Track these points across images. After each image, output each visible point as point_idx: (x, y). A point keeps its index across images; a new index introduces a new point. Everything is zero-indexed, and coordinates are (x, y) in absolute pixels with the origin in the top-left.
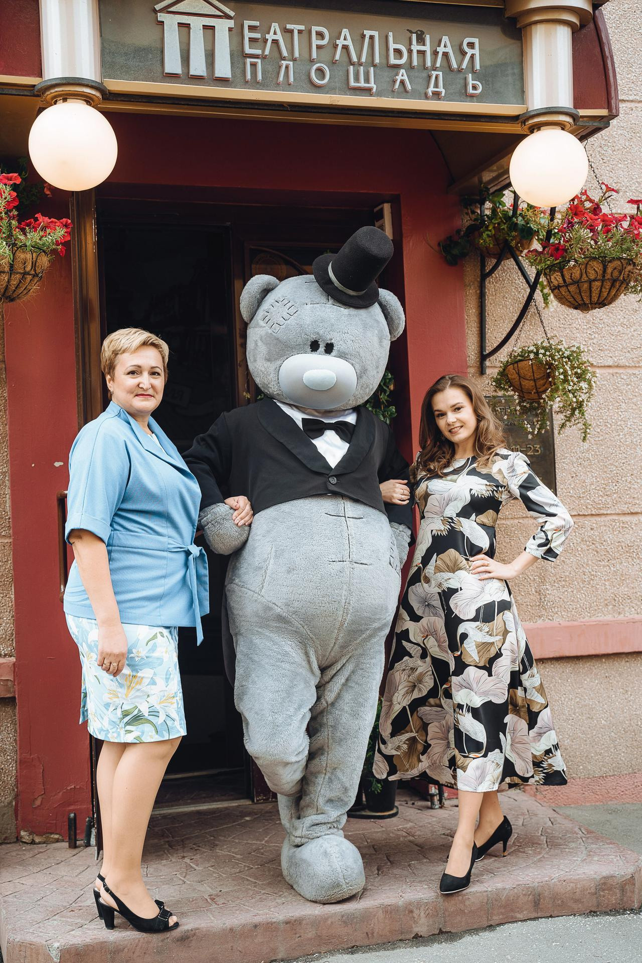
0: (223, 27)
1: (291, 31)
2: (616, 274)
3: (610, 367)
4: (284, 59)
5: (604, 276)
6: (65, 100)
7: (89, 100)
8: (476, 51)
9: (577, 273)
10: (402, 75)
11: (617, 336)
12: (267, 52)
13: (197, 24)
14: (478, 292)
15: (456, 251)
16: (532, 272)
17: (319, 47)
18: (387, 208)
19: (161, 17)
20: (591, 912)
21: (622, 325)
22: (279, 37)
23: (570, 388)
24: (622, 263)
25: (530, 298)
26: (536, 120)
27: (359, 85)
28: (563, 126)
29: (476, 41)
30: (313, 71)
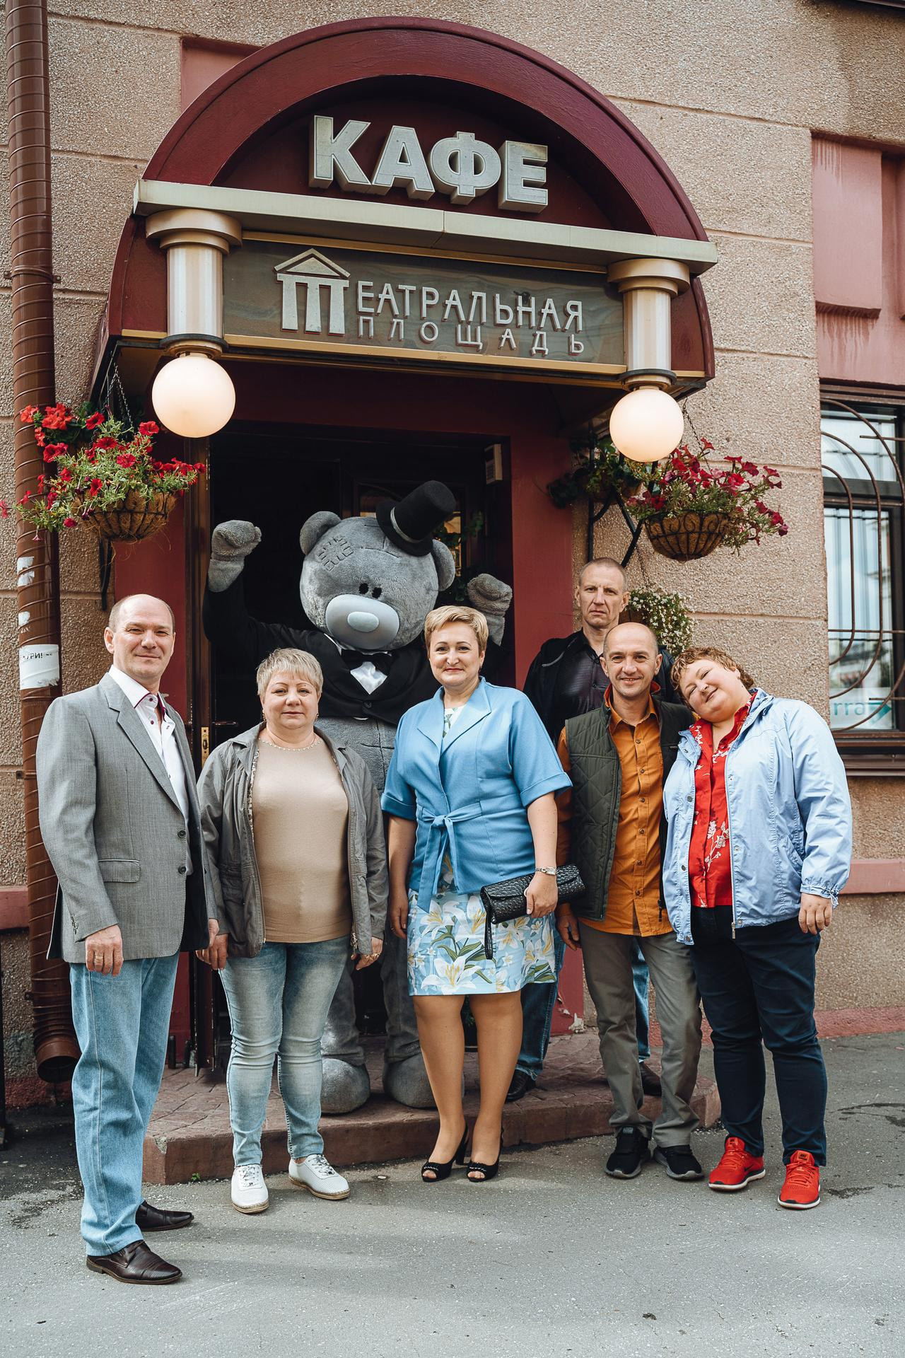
0: (338, 287)
1: (403, 291)
2: (712, 527)
3: (715, 614)
4: (395, 317)
5: (701, 529)
6: (188, 354)
7: (210, 354)
8: (579, 313)
9: (675, 525)
10: (508, 334)
11: (723, 583)
12: (379, 311)
13: (314, 284)
14: (586, 534)
15: (564, 495)
16: (635, 523)
17: (428, 306)
18: (497, 449)
19: (280, 277)
21: (729, 572)
22: (391, 297)
23: (665, 635)
24: (718, 516)
25: (634, 544)
26: (635, 380)
27: (466, 342)
28: (661, 387)
29: (579, 304)
30: (423, 329)
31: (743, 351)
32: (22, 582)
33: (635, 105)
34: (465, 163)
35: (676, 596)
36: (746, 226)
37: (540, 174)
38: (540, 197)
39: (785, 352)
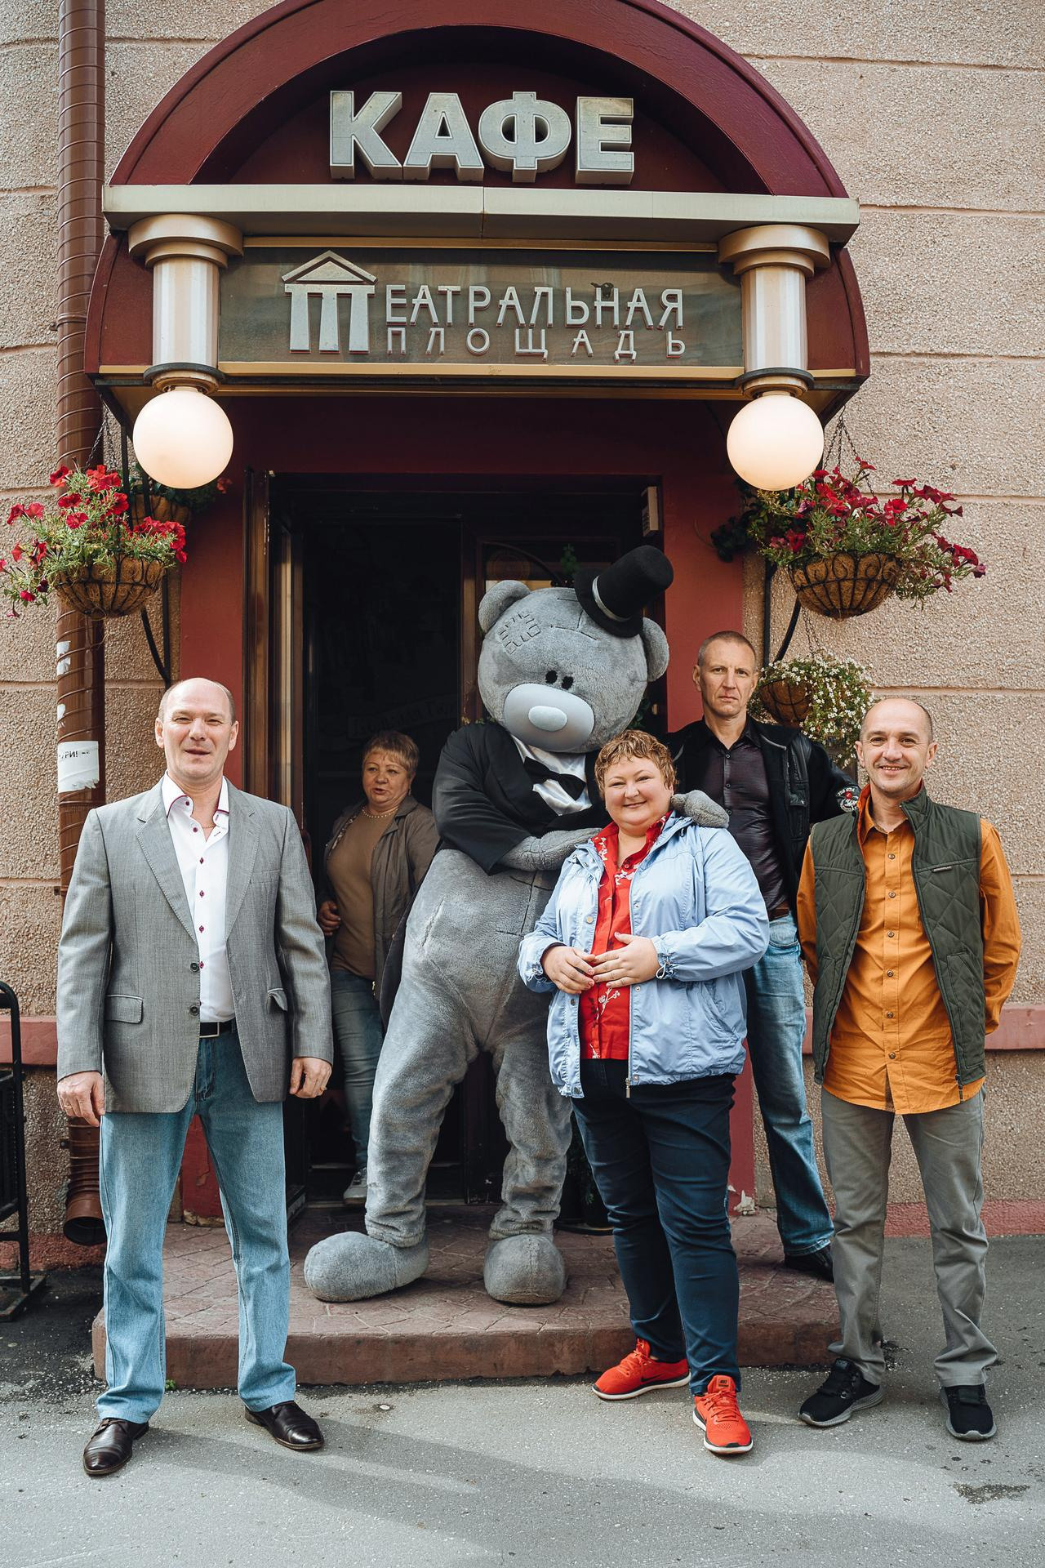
0: (360, 295)
1: (444, 294)
2: (872, 571)
4: (435, 325)
5: (855, 575)
6: (173, 388)
7: (202, 388)
8: (679, 305)
9: (822, 572)
10: (582, 337)
11: (947, 649)
12: (413, 319)
13: (330, 293)
14: (762, 594)
15: (728, 544)
17: (476, 309)
18: (652, 492)
19: (288, 288)
20: (783, 1365)
22: (429, 301)
24: (878, 558)
27: (526, 351)
28: (793, 392)
29: (679, 292)
30: (469, 338)
31: (975, 356)
32: (61, 669)
33: (825, 64)
34: (525, 130)
35: (852, 666)
36: (976, 200)
37: (624, 134)
38: (625, 162)
39: (1032, 353)
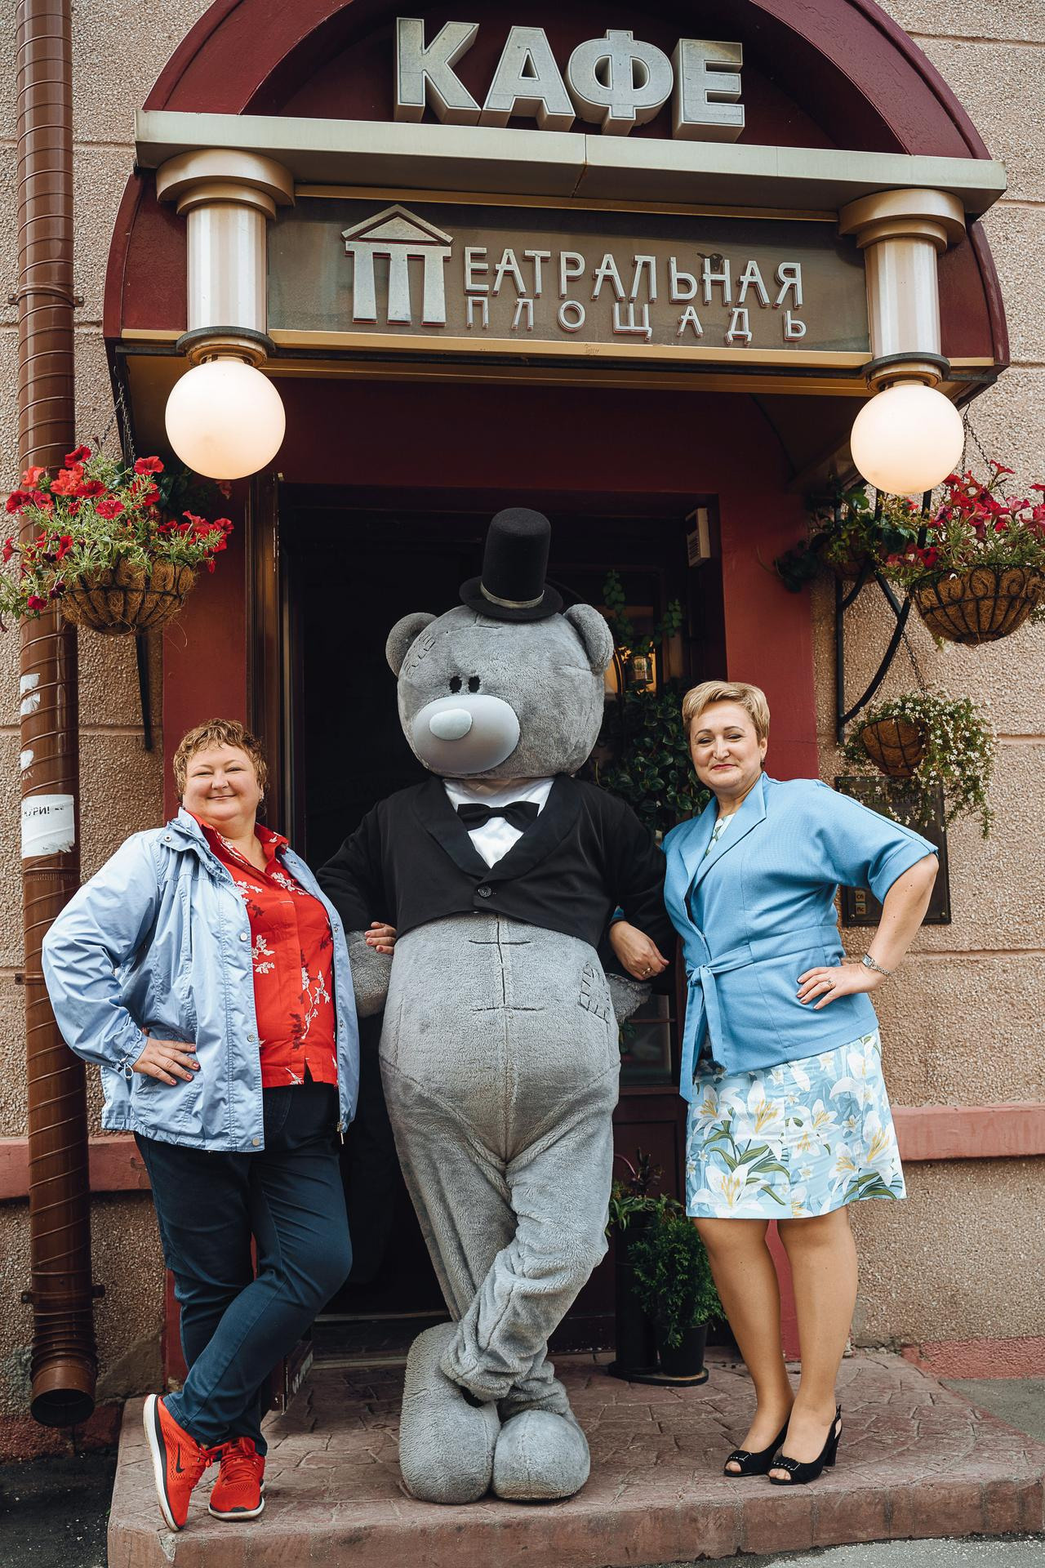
0: (435, 257)
1: (532, 260)
2: (1015, 588)
3: (1028, 736)
4: (522, 295)
5: (997, 592)
6: (215, 358)
7: (248, 358)
8: (798, 280)
9: (957, 589)
10: (690, 314)
12: (497, 288)
13: (399, 253)
14: (832, 629)
15: (798, 573)
16: (900, 595)
17: (570, 279)
18: (702, 515)
19: (350, 246)
20: (973, 1534)
22: (514, 267)
23: (953, 758)
24: (1023, 573)
25: (899, 632)
26: (885, 372)
27: (628, 328)
28: (926, 380)
29: (797, 266)
30: (562, 311)
32: (27, 708)
34: (620, 74)
35: (966, 702)
37: (732, 84)
38: (734, 116)
